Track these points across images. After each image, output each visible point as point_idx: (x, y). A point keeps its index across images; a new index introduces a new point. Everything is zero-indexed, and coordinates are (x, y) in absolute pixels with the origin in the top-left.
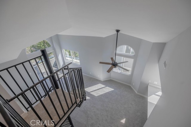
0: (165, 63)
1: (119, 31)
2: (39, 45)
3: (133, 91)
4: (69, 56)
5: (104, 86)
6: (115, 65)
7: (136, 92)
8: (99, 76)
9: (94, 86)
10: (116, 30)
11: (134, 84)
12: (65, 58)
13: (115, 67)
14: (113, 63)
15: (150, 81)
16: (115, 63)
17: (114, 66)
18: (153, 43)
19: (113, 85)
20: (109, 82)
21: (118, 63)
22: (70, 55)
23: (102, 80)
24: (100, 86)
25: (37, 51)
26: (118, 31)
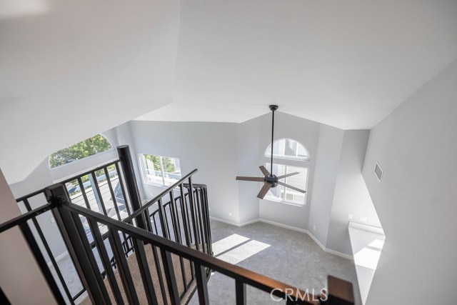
0: (377, 171)
1: (277, 106)
2: (75, 149)
3: (316, 245)
4: (154, 171)
5: (245, 239)
6: (271, 181)
7: (324, 248)
8: (230, 214)
9: (222, 241)
10: (270, 106)
11: (315, 227)
12: (145, 176)
13: (273, 186)
14: (266, 177)
15: (350, 217)
16: (271, 176)
17: (270, 185)
18: (345, 131)
19: (268, 235)
20: (256, 228)
21: (278, 176)
22: (156, 168)
23: (239, 225)
24: (235, 239)
25: (67, 162)
26: (274, 108)
